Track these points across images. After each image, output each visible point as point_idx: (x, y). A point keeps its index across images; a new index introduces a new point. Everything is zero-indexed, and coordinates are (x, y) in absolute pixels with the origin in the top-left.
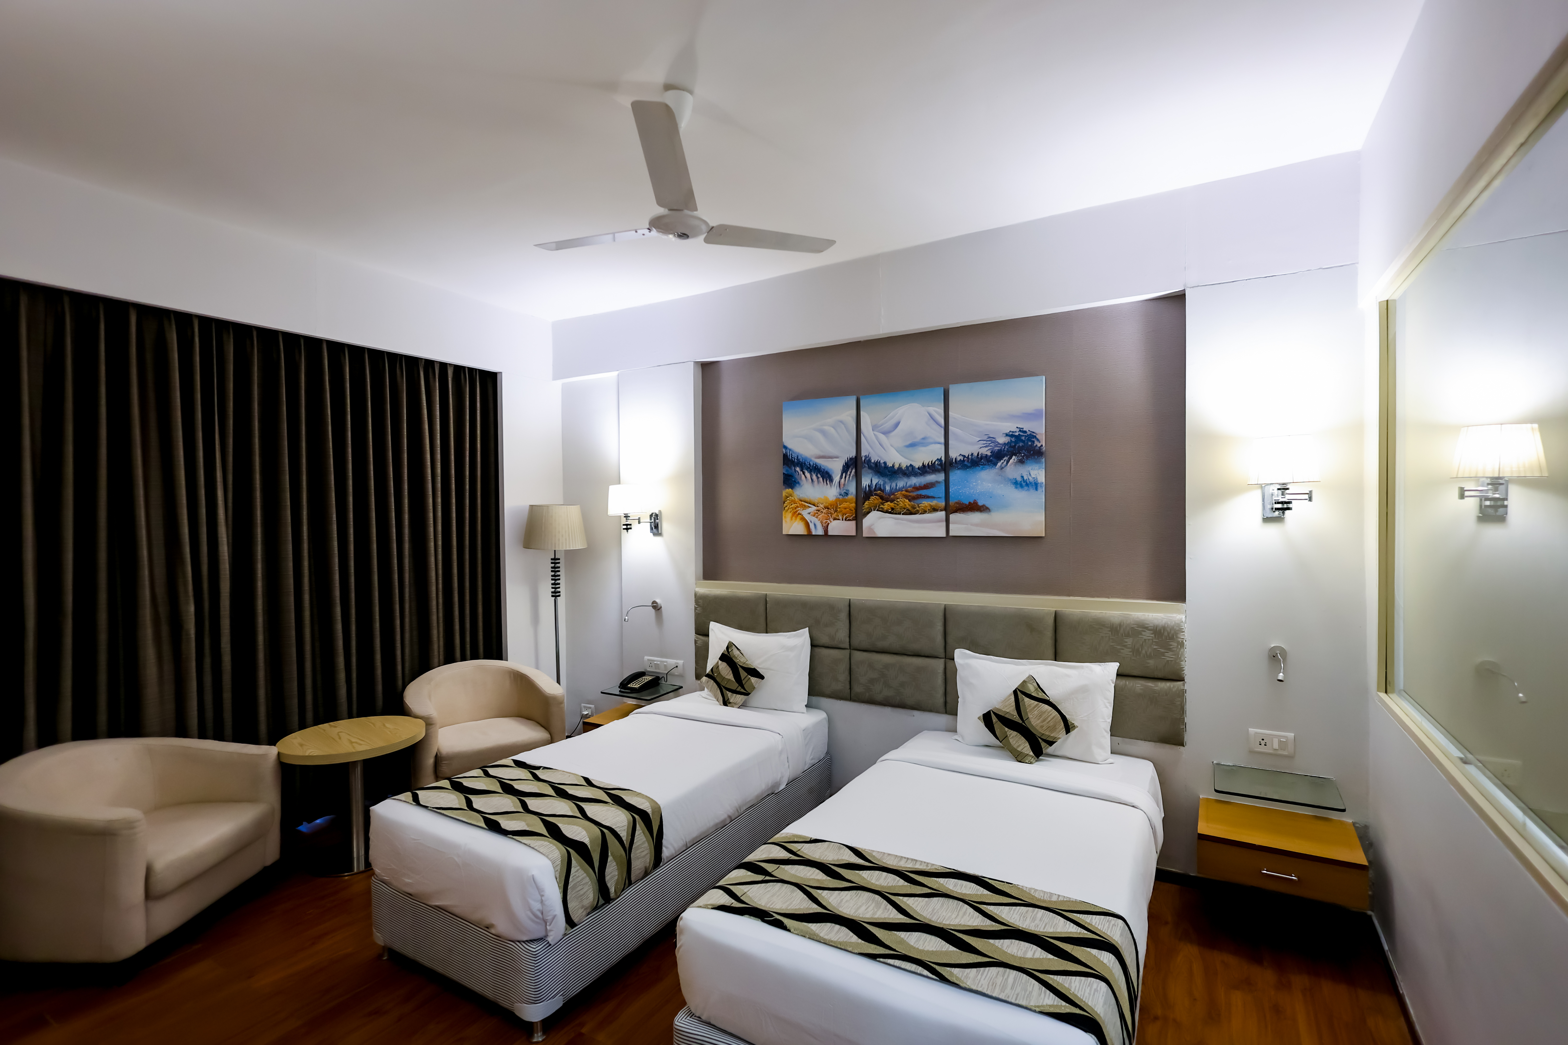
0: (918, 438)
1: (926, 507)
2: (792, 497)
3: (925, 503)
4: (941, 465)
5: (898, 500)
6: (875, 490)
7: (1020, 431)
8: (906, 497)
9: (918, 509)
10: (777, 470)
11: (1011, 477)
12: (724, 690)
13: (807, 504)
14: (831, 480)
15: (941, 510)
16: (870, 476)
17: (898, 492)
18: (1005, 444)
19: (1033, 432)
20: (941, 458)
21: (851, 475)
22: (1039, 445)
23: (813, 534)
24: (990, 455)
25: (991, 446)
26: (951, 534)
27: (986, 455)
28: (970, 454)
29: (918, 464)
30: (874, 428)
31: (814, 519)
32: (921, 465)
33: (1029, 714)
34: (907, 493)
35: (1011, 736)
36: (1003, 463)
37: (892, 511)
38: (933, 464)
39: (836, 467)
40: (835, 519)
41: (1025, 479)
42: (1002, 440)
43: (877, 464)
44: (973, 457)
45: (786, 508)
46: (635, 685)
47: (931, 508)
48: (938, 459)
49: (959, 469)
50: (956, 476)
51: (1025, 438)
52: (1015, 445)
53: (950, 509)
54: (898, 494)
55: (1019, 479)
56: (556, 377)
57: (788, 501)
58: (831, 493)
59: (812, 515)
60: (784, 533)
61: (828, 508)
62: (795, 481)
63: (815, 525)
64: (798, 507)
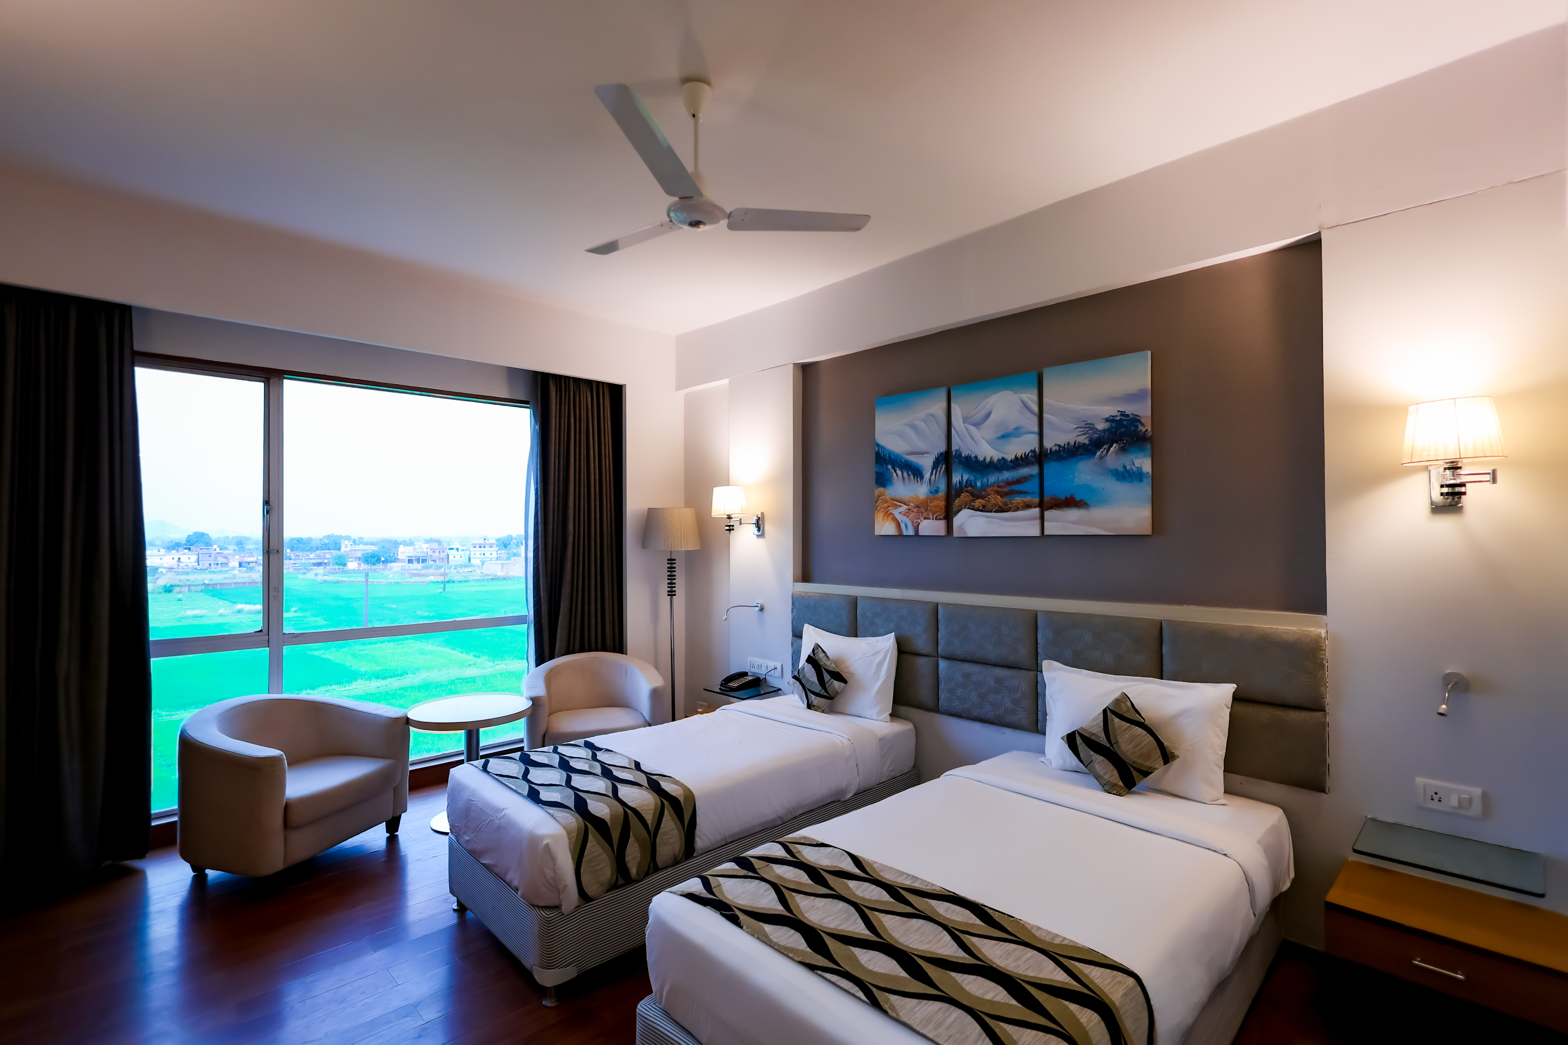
0: (1011, 428)
1: (1019, 503)
2: (884, 496)
3: (1018, 499)
4: (1034, 457)
5: (990, 497)
6: (966, 486)
7: (1122, 415)
8: (998, 493)
9: (1010, 506)
10: (869, 468)
11: (1111, 467)
12: (808, 692)
13: (898, 503)
14: (922, 478)
15: (1035, 507)
16: (961, 471)
17: (989, 488)
18: (1104, 431)
19: (1137, 416)
20: (1035, 449)
21: (942, 472)
22: (1144, 430)
23: (904, 534)
24: (1089, 444)
25: (1089, 433)
26: (1046, 532)
27: (1084, 443)
28: (1066, 444)
29: (1010, 457)
30: (965, 420)
31: (905, 519)
32: (1013, 457)
33: (1118, 737)
34: (999, 489)
35: (1097, 762)
36: (1102, 452)
37: (983, 509)
38: (1027, 456)
39: (926, 463)
40: (925, 518)
41: (1128, 469)
42: (1101, 426)
43: (968, 458)
44: (1070, 446)
45: (878, 508)
46: (734, 684)
47: (1024, 504)
48: (1031, 451)
49: (1054, 460)
50: (1051, 468)
51: (1127, 423)
52: (1116, 432)
53: (1043, 506)
54: (989, 490)
55: (1121, 469)
56: (680, 387)
57: (880, 500)
58: (921, 491)
59: (903, 515)
60: (877, 533)
61: (919, 507)
62: (886, 480)
63: (906, 525)
64: (889, 506)
